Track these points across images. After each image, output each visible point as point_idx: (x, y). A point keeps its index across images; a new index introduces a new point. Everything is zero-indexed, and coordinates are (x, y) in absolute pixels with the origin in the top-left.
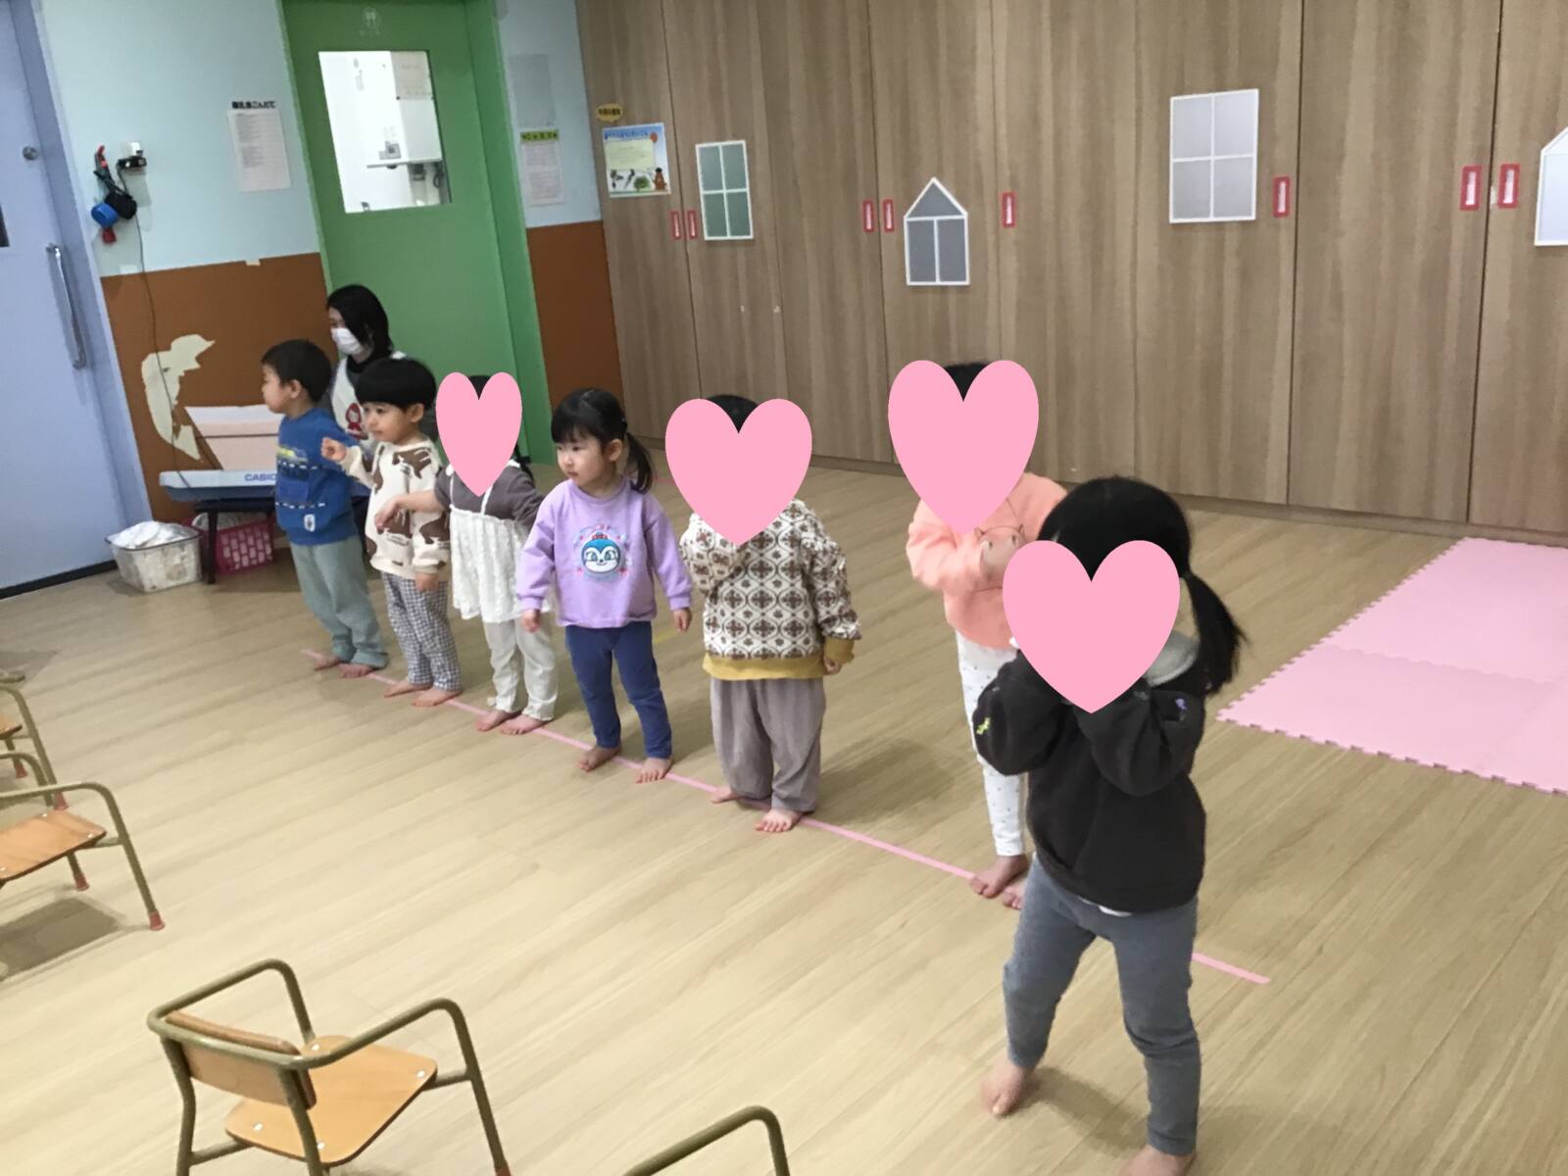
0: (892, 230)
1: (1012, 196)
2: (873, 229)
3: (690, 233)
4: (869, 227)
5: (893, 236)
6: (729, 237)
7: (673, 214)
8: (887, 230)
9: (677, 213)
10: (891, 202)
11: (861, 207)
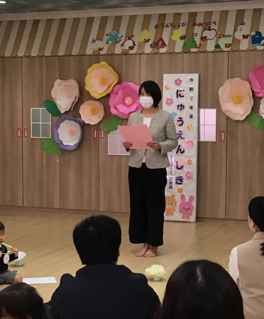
0: (103, 138)
2: (97, 137)
3: (25, 136)
4: (95, 136)
5: (104, 140)
6: (41, 137)
7: (18, 129)
8: (101, 138)
9: (20, 129)
11: (93, 131)
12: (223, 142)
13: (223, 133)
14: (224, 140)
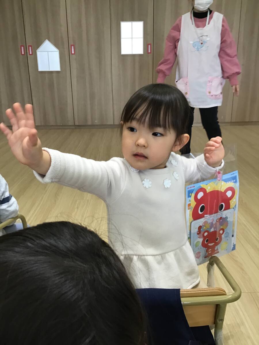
0: (32, 54)
1: (74, 46)
2: (24, 54)
4: (23, 53)
5: (33, 56)
8: (30, 54)
10: (31, 46)
11: (20, 47)
12: (150, 54)
13: (149, 46)
14: (151, 53)
